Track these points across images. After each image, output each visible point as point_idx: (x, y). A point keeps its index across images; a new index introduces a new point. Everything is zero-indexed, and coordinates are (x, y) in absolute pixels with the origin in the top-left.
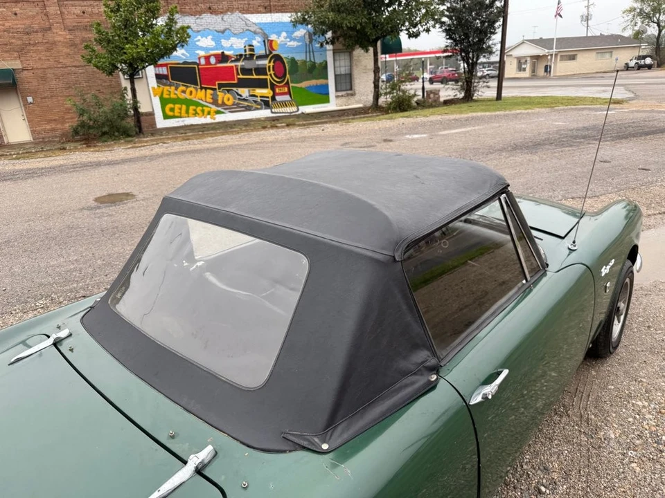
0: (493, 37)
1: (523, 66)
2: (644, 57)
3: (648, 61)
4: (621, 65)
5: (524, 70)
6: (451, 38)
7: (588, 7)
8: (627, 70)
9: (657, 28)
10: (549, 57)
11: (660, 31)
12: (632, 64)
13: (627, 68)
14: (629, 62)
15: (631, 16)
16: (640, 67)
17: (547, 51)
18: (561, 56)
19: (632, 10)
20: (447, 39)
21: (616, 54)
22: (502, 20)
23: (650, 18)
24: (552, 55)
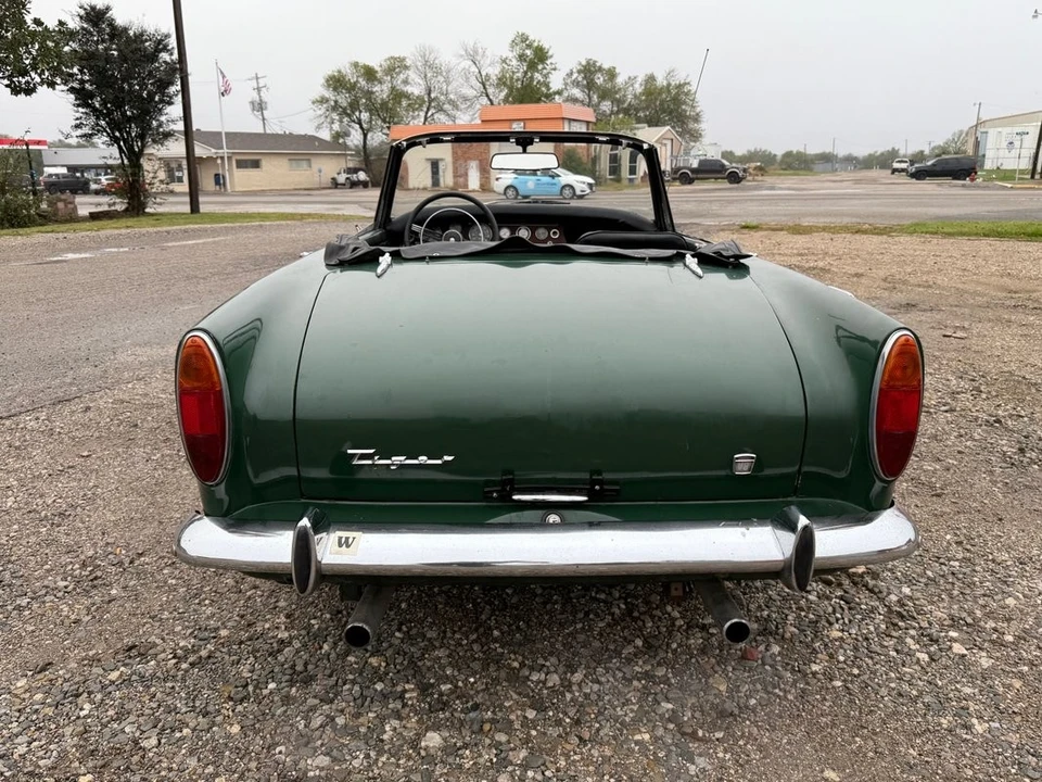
1: (177, 174)
2: (355, 171)
3: (362, 176)
4: (326, 179)
5: (180, 180)
7: (259, 89)
8: (336, 188)
9: (360, 130)
10: (219, 161)
11: (365, 136)
12: (342, 178)
13: (335, 184)
14: (336, 176)
15: (323, 110)
16: (354, 185)
17: (213, 151)
18: (237, 161)
19: (323, 100)
21: (317, 164)
23: (349, 115)
24: (222, 158)
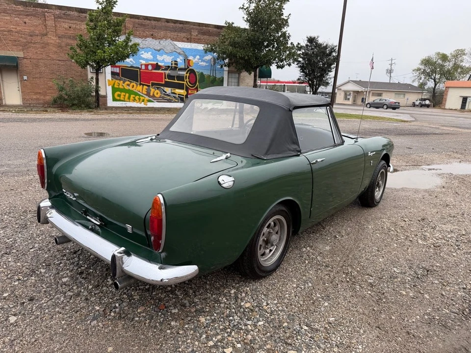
0: (330, 73)
1: (348, 97)
2: (425, 100)
3: (427, 102)
4: (410, 102)
5: (349, 99)
6: (303, 72)
7: (391, 65)
8: (414, 106)
9: (434, 82)
10: (365, 93)
11: (436, 85)
12: (417, 103)
13: (414, 105)
14: (415, 101)
15: (418, 73)
16: (422, 106)
17: (364, 89)
18: (372, 93)
19: (419, 69)
20: (301, 72)
21: (407, 96)
22: (335, 64)
23: (429, 76)
24: (366, 92)
